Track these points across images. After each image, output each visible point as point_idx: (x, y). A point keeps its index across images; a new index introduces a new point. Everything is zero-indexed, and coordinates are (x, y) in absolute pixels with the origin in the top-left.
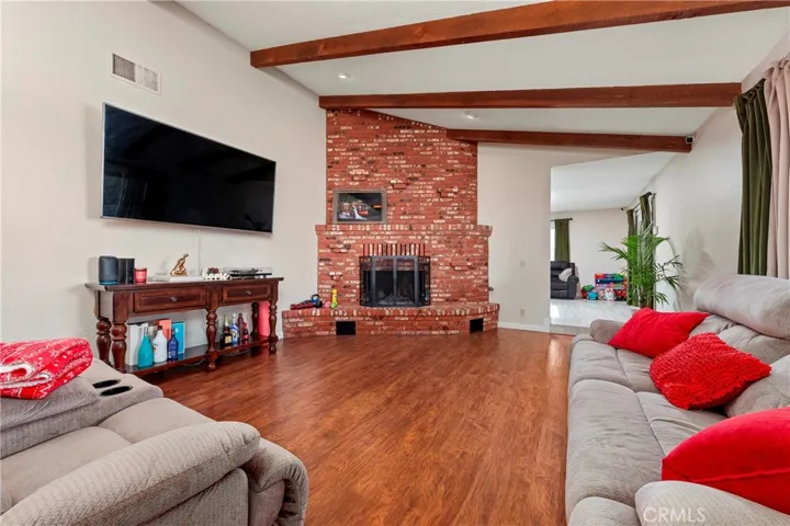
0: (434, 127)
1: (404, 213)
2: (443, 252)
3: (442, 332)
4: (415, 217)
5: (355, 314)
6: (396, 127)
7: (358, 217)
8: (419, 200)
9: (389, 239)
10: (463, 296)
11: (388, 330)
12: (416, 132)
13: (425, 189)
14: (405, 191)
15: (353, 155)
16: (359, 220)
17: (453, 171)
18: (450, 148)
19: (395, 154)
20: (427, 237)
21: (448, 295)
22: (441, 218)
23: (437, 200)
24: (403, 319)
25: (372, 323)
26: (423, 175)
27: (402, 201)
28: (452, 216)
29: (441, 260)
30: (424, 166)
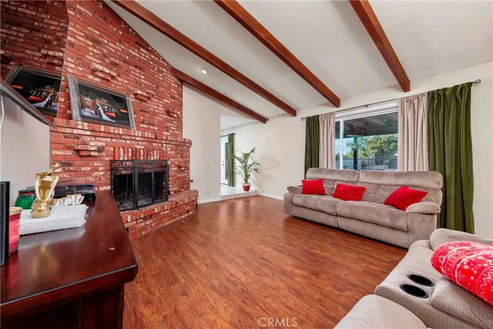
0: (164, 60)
1: (143, 122)
2: (174, 157)
3: (186, 215)
4: (151, 127)
5: (129, 220)
6: (137, 43)
7: (105, 117)
8: (154, 113)
9: (138, 144)
10: (183, 188)
11: (156, 225)
12: (153, 56)
13: (158, 106)
14: (144, 103)
15: (93, 47)
16: (106, 121)
17: (174, 98)
18: (172, 80)
19: (136, 67)
20: (165, 145)
21: (176, 189)
22: (168, 131)
23: (165, 117)
24: (166, 213)
25: (143, 224)
26: (158, 93)
27: (141, 110)
28: (174, 130)
29: (173, 163)
30: (157, 87)
